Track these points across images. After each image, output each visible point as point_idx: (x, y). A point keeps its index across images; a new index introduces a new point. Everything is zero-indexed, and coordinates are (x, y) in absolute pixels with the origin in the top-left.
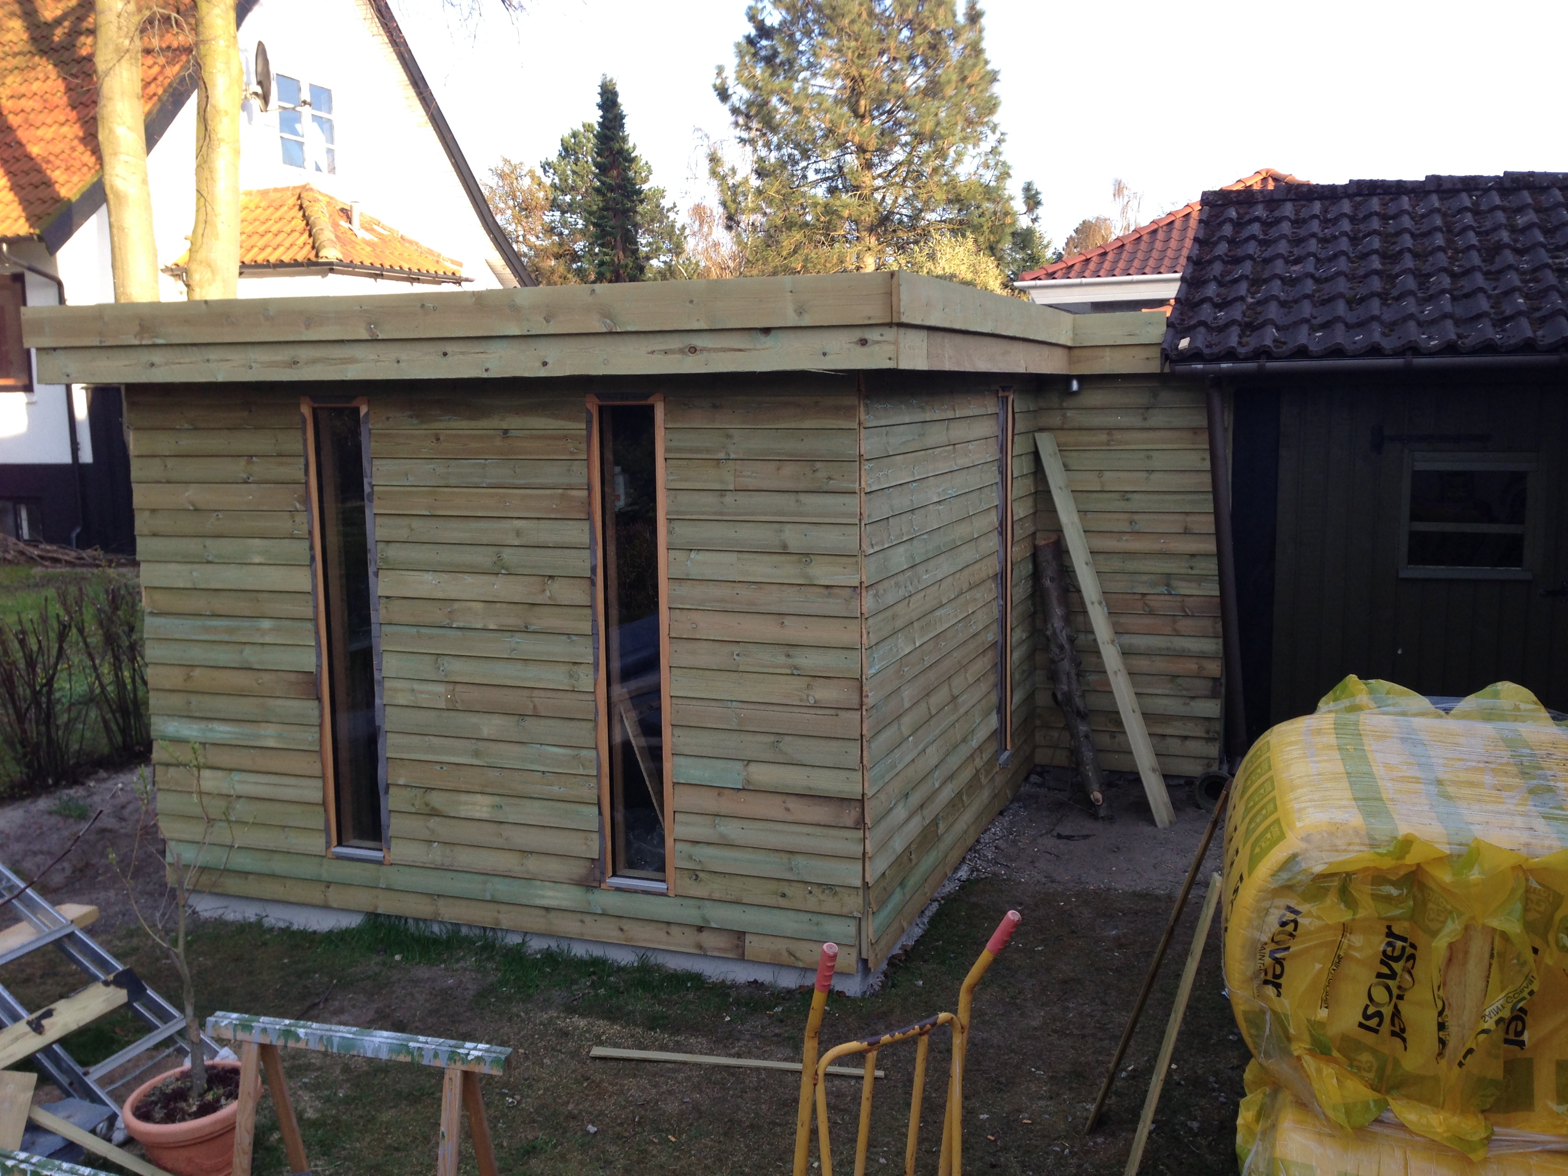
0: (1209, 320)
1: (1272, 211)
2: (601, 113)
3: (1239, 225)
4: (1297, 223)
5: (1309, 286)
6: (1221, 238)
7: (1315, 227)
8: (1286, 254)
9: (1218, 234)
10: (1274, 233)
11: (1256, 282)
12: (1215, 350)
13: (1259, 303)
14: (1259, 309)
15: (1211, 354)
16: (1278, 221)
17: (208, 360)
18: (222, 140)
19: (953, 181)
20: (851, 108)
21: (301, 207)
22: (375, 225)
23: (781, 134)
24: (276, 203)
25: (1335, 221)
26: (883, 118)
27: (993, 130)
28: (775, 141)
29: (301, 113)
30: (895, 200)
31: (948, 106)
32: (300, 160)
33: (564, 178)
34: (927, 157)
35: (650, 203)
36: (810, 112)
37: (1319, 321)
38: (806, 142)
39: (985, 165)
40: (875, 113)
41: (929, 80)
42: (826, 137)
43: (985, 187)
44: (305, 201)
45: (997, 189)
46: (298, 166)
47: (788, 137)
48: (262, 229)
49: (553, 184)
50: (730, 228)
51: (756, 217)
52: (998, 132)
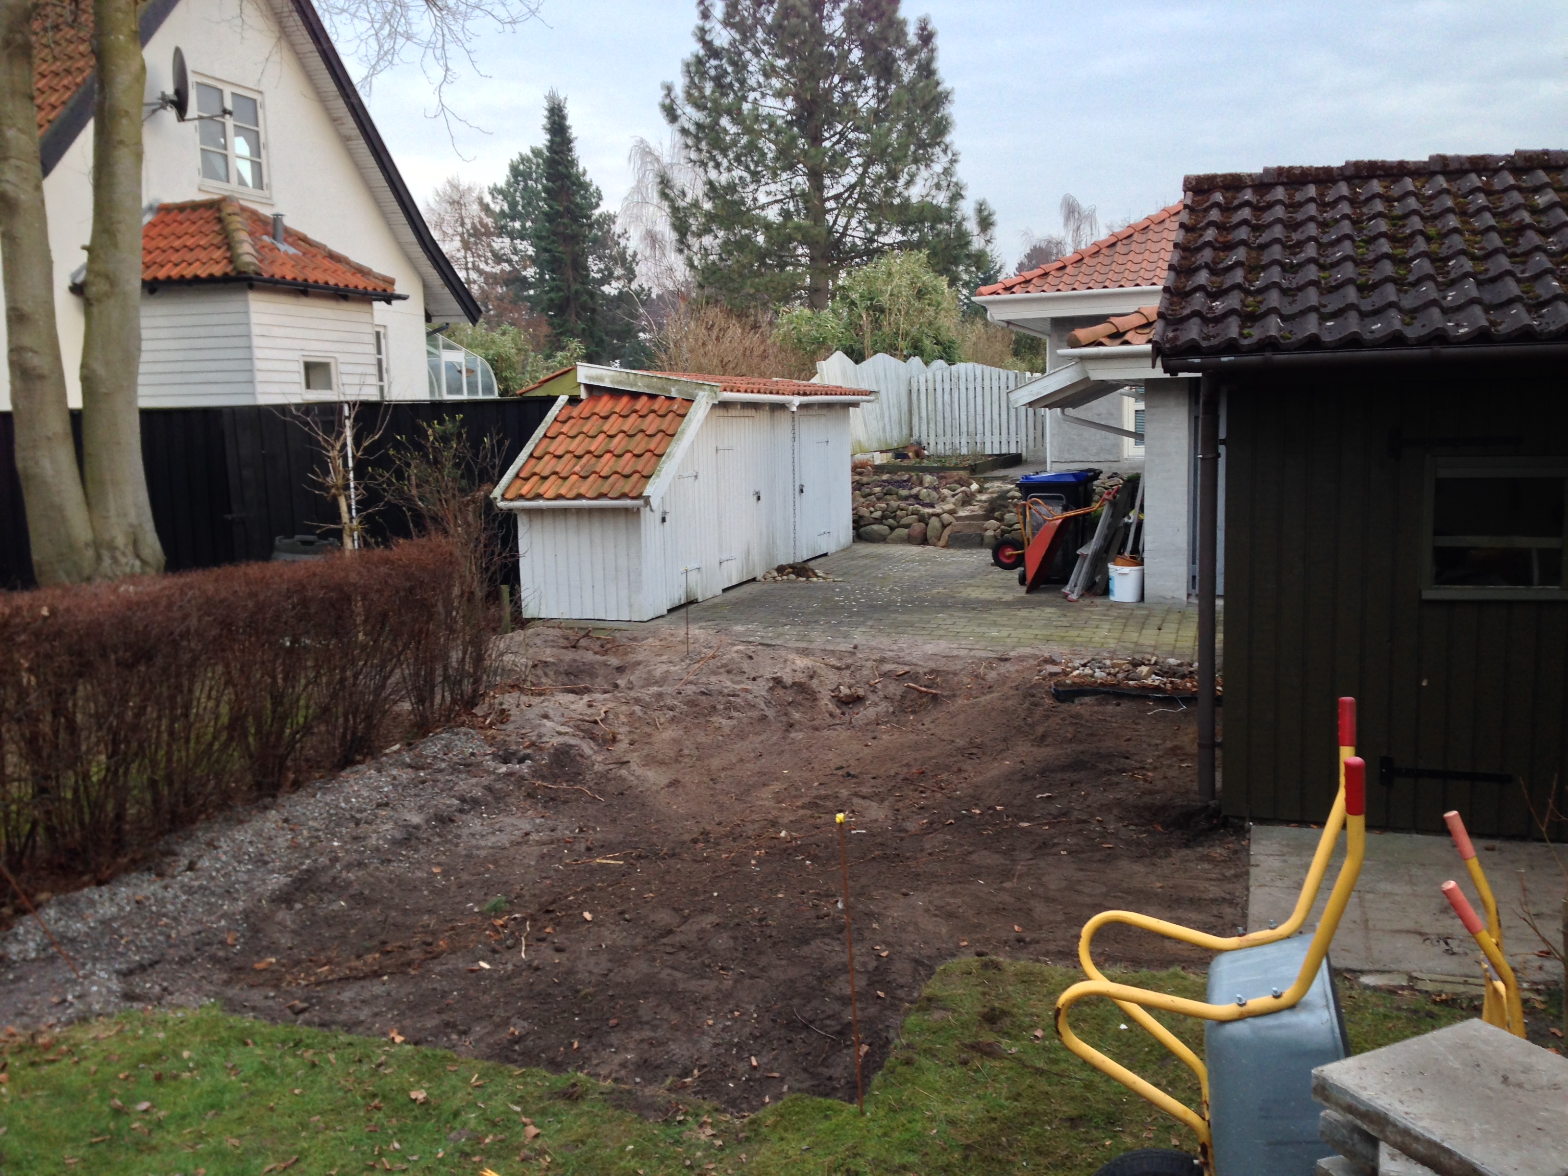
0: (1204, 311)
1: (1262, 195)
2: (548, 137)
3: (1227, 209)
4: (1292, 206)
5: (1312, 272)
6: (1209, 224)
7: (1312, 210)
8: (1284, 240)
9: (1205, 220)
10: (1268, 217)
11: (1253, 269)
12: (1214, 342)
13: (1261, 290)
14: (1259, 298)
15: (1211, 347)
16: (1270, 205)
18: (121, 142)
19: (906, 204)
20: (801, 129)
21: (220, 220)
22: (300, 240)
23: (731, 156)
24: (193, 217)
25: (1334, 204)
26: (834, 139)
27: (945, 151)
28: (725, 163)
29: (223, 124)
30: (848, 222)
31: (900, 127)
32: (222, 173)
33: (513, 205)
34: (879, 179)
35: (601, 228)
36: (760, 134)
37: (1330, 309)
38: (757, 164)
39: (938, 186)
40: (826, 135)
41: (880, 101)
42: (776, 159)
43: (938, 208)
44: (223, 214)
45: (950, 210)
46: (220, 180)
47: (738, 159)
48: (177, 244)
49: (502, 211)
50: (681, 251)
51: (707, 240)
52: (950, 153)
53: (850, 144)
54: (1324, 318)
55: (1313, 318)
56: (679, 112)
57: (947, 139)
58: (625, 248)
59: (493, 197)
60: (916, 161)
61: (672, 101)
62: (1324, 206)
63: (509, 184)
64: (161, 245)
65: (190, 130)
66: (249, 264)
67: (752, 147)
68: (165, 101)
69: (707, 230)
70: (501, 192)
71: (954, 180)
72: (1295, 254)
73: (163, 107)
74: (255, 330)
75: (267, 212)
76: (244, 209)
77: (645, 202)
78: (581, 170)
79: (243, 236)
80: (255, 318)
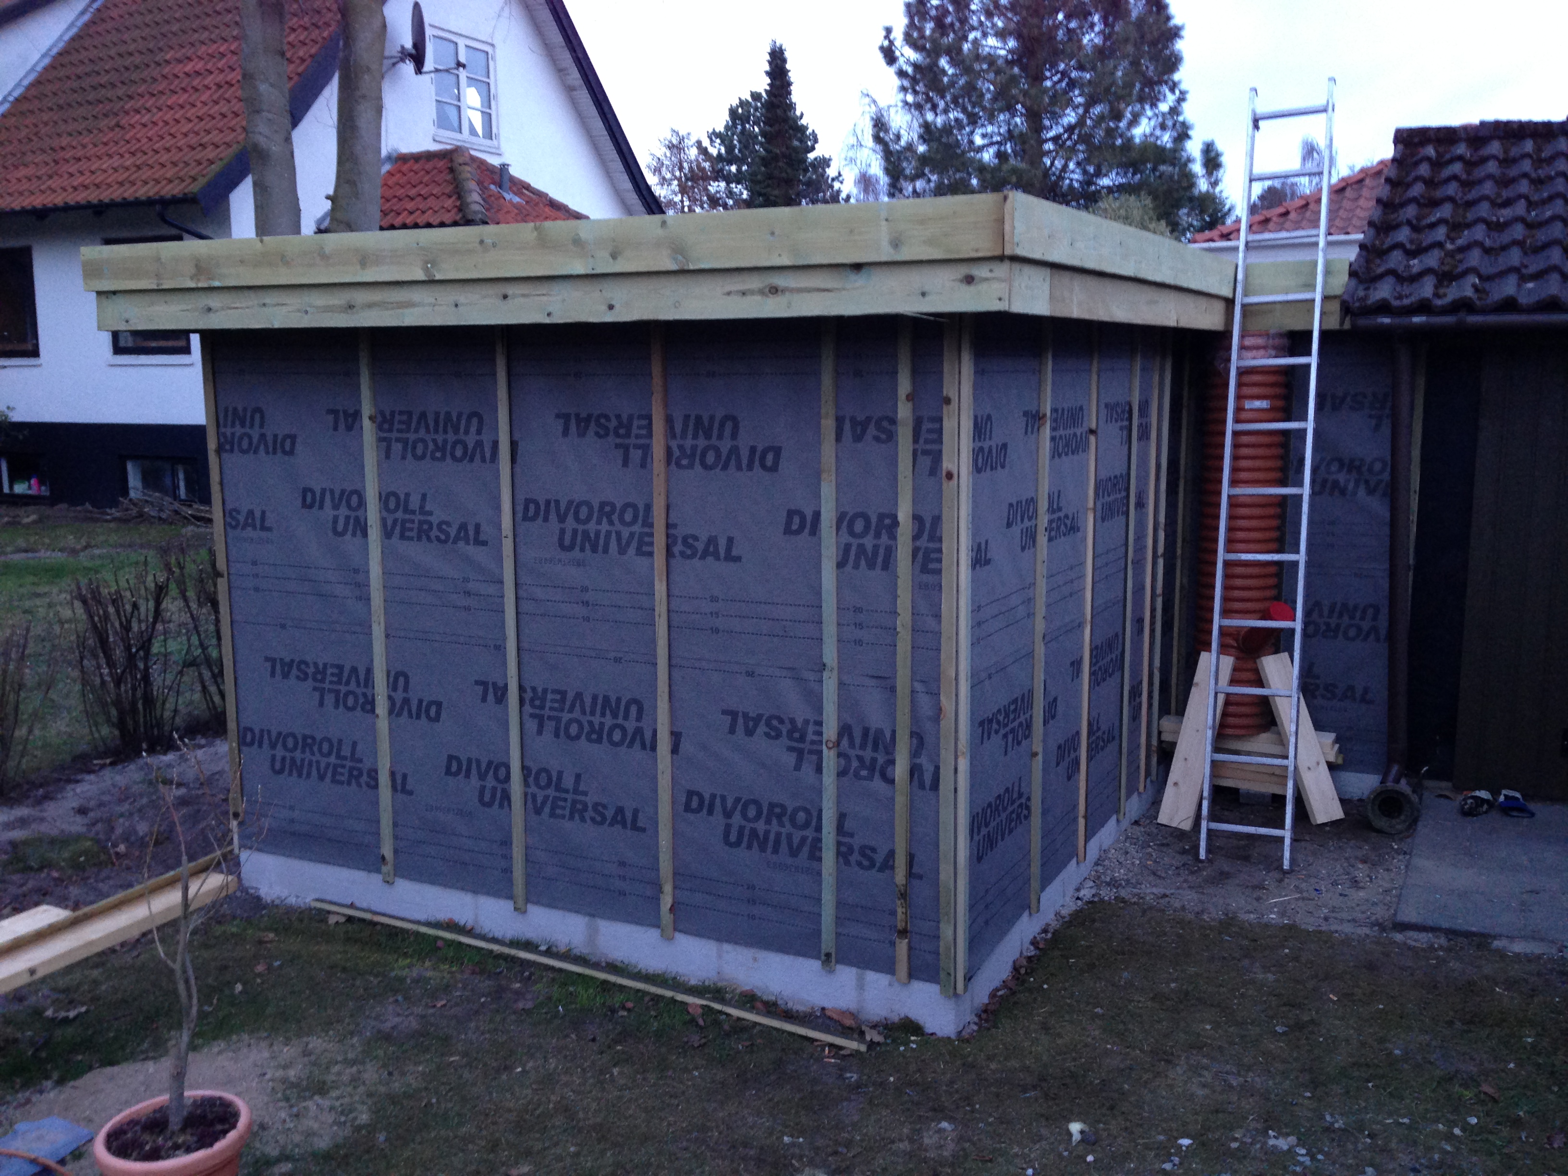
0: (1401, 269)
1: (1476, 149)
2: (769, 81)
3: (1437, 164)
4: (1506, 162)
5: (1518, 231)
6: (1418, 179)
7: (1526, 166)
8: (1493, 197)
9: (1413, 174)
10: (1479, 173)
11: (1456, 227)
12: (1406, 302)
13: (1462, 249)
14: (1459, 257)
15: (1404, 307)
16: (1484, 160)
17: (264, 305)
18: (364, 97)
19: (1128, 144)
20: (1023, 68)
21: (452, 170)
22: (524, 188)
23: (949, 97)
24: (429, 166)
25: (1550, 160)
26: (1055, 79)
27: (1172, 90)
29: (458, 76)
30: (1066, 165)
31: (1125, 64)
32: (456, 124)
33: (730, 149)
34: (1101, 118)
35: (815, 172)
36: (978, 74)
37: (1532, 269)
38: (974, 105)
39: (1163, 126)
40: (1048, 74)
41: (1106, 39)
42: (995, 99)
43: (1163, 149)
44: (455, 165)
45: (1175, 151)
46: (454, 130)
48: (413, 192)
49: (719, 154)
50: (893, 195)
51: (920, 184)
52: (1177, 92)
54: (1524, 279)
55: (1512, 279)
56: (897, 53)
58: (839, 192)
59: (712, 141)
61: (891, 43)
62: (1539, 162)
63: (727, 127)
64: (398, 194)
65: (425, 81)
67: (971, 89)
68: (404, 55)
70: (718, 135)
71: (1181, 119)
73: (402, 60)
75: (495, 161)
76: (474, 159)
77: (859, 143)
78: (798, 113)
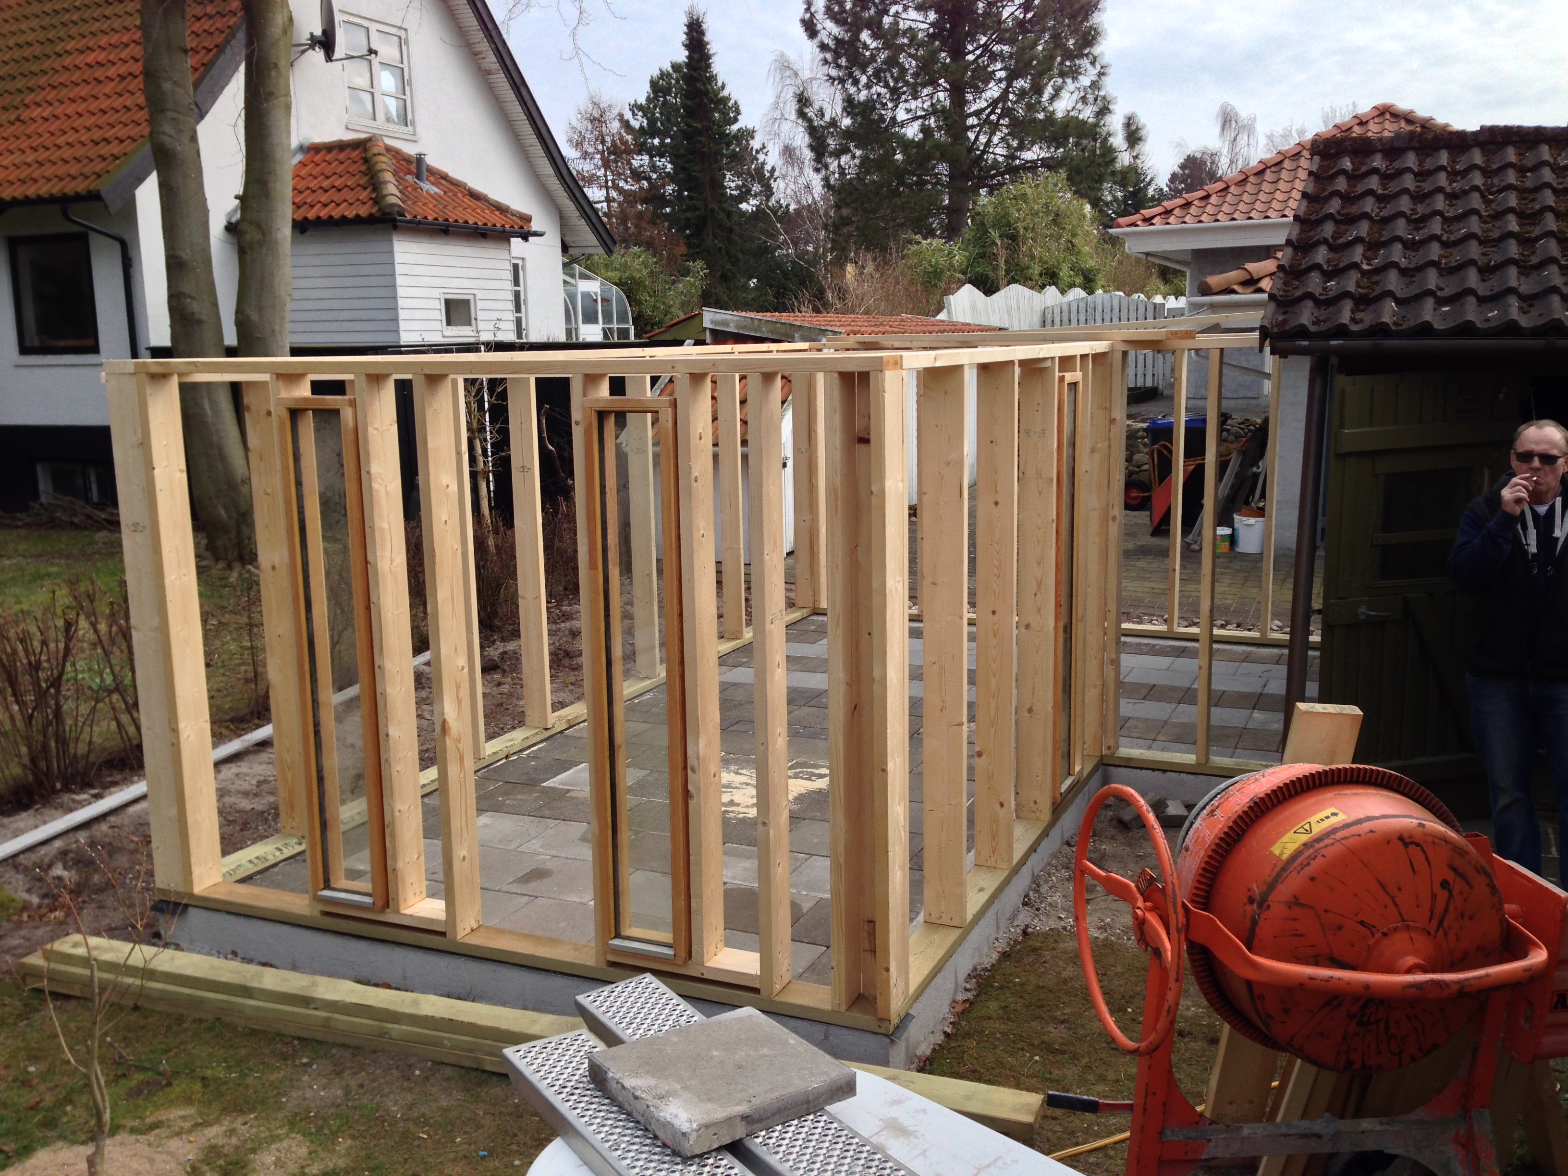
0: (1318, 292)
1: (1392, 162)
2: (687, 53)
3: (1353, 177)
4: (1422, 175)
5: (1434, 251)
6: (1334, 193)
7: (1442, 179)
9: (1330, 189)
10: (1394, 187)
11: (1373, 246)
12: (1323, 327)
13: (1378, 271)
14: (1376, 278)
15: (1321, 331)
16: (1400, 173)
18: (272, 94)
19: (1050, 118)
20: (943, 43)
21: (366, 160)
22: (441, 177)
23: (870, 71)
24: (342, 156)
25: (1465, 173)
26: (978, 52)
27: (1093, 63)
28: (864, 79)
29: (370, 61)
30: (989, 141)
31: (1047, 36)
33: (652, 121)
35: (739, 144)
36: (900, 49)
37: (1447, 293)
38: (896, 81)
39: (1084, 100)
40: (970, 48)
41: (1026, 11)
42: (916, 75)
43: (1084, 123)
44: (369, 155)
45: (1096, 125)
46: (368, 117)
47: (877, 74)
48: (326, 184)
49: (641, 127)
50: (817, 170)
51: (845, 159)
52: (1098, 67)
53: (993, 57)
54: (1441, 302)
55: (1430, 302)
56: (819, 27)
57: (1097, 50)
58: (764, 163)
59: (634, 114)
60: (1062, 75)
61: (812, 15)
62: (1453, 175)
63: (648, 99)
64: (311, 185)
65: (336, 69)
66: (393, 205)
67: (893, 62)
68: (314, 42)
69: (845, 150)
70: (640, 108)
71: (1102, 93)
72: (1418, 229)
73: (312, 47)
74: (399, 269)
75: (410, 150)
76: (389, 149)
77: (783, 117)
78: (720, 84)
79: (388, 177)
80: (398, 258)
